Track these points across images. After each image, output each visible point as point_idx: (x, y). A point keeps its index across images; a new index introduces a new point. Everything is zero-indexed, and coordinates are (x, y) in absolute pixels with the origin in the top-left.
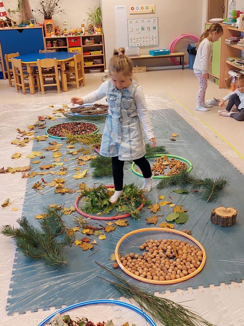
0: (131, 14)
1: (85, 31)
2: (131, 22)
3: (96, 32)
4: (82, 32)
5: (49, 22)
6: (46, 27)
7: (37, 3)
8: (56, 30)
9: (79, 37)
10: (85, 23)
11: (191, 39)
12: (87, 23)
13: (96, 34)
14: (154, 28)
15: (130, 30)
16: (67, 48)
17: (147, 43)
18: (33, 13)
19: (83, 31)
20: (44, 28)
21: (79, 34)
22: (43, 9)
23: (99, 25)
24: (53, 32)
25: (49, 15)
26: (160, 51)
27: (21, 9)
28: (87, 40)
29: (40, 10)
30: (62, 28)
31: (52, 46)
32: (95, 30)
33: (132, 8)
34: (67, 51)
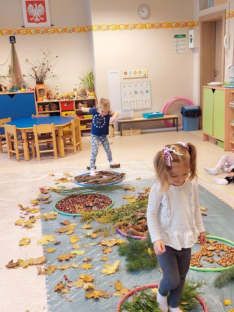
0: (124, 79)
1: (77, 95)
2: (124, 86)
3: (89, 97)
4: (75, 97)
5: (41, 87)
6: (38, 92)
7: (29, 68)
8: (48, 95)
9: (72, 102)
10: (77, 87)
11: (184, 102)
12: (80, 87)
13: (89, 98)
14: (147, 92)
15: (123, 94)
16: (60, 112)
17: (140, 106)
18: (25, 79)
19: (76, 95)
20: (36, 93)
21: (72, 98)
22: (35, 74)
23: (91, 89)
24: (45, 97)
25: (42, 80)
26: (153, 114)
27: (13, 75)
28: (80, 104)
29: (31, 75)
30: (54, 93)
31: (44, 110)
32: (88, 94)
33: (125, 72)
34: (60, 115)
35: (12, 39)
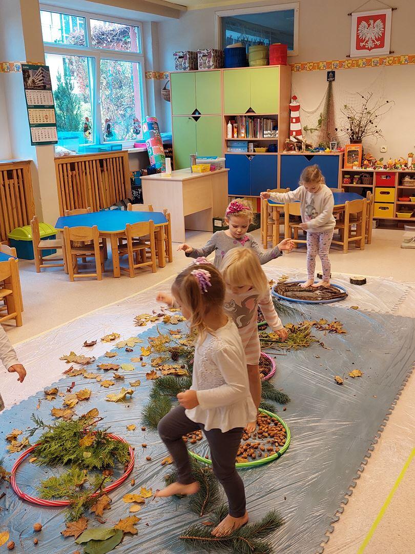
5: (353, 148)
16: (372, 188)
20: (344, 155)
22: (351, 128)
24: (357, 163)
29: (348, 129)
31: (352, 183)
35: (331, 76)
